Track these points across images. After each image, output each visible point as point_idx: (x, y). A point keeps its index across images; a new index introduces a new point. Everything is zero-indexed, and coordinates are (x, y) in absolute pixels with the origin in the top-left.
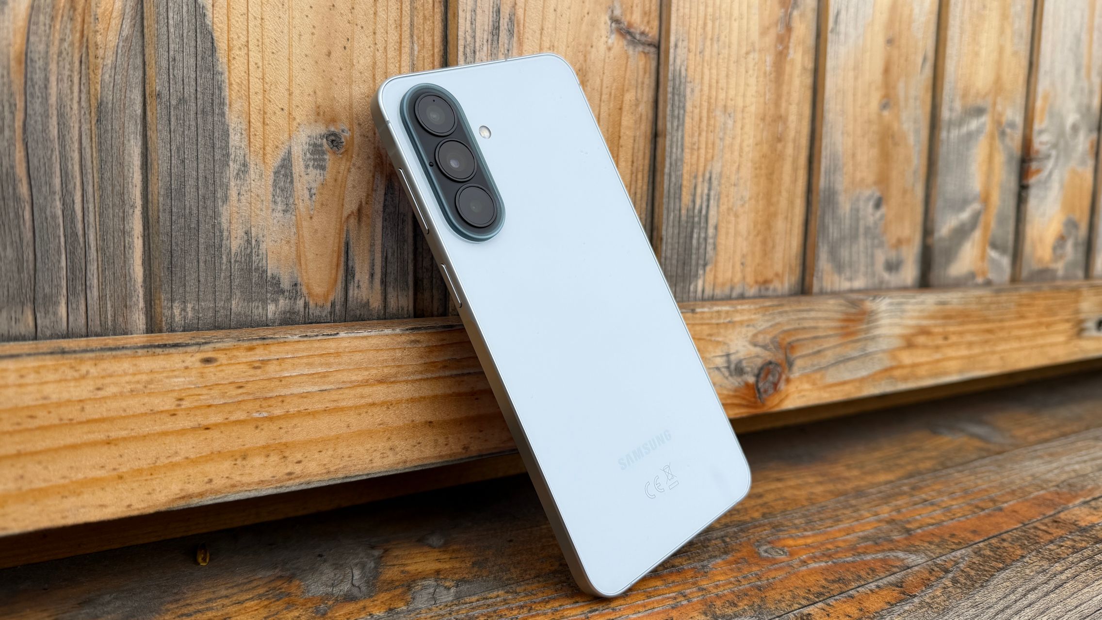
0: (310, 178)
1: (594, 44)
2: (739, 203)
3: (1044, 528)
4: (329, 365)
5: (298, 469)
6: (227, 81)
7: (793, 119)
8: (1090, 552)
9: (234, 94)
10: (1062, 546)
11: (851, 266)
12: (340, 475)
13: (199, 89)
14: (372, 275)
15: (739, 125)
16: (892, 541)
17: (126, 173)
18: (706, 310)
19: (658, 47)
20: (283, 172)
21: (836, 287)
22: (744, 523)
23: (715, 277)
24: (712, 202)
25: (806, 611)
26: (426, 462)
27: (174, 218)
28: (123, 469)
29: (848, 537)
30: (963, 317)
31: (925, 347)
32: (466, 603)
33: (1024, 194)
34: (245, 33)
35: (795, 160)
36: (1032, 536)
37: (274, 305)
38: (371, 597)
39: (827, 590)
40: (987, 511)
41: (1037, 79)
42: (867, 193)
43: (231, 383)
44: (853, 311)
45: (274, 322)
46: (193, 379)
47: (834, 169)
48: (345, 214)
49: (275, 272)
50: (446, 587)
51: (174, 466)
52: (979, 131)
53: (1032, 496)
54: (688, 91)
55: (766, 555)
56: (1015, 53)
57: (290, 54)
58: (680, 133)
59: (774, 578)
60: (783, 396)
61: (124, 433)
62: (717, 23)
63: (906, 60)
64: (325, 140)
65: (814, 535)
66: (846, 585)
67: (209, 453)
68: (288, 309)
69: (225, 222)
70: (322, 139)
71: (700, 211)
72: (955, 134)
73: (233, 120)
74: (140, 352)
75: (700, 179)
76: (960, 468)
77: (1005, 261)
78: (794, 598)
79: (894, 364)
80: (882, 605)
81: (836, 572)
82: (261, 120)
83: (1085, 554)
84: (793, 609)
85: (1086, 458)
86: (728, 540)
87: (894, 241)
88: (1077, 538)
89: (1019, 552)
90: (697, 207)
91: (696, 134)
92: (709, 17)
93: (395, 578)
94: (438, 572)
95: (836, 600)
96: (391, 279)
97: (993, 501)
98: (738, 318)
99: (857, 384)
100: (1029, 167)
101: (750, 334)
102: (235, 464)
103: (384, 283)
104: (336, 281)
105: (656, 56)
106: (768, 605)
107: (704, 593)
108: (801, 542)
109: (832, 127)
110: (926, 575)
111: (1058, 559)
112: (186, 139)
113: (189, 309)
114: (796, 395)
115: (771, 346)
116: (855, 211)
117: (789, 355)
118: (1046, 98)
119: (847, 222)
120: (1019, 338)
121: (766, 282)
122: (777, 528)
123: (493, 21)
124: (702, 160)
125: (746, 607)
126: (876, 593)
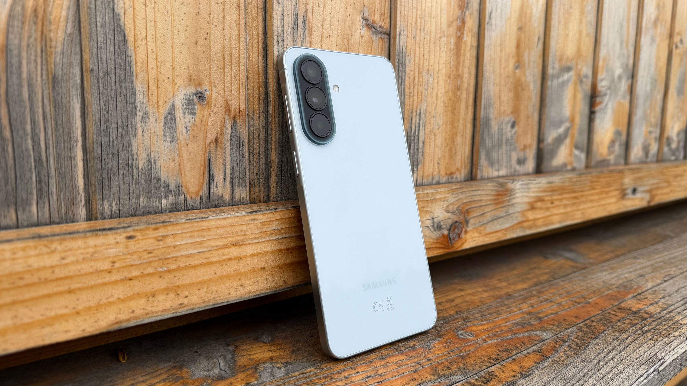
0: (187, 120)
1: (353, 34)
2: (436, 127)
3: (614, 313)
4: (203, 236)
5: (186, 301)
6: (134, 61)
7: (466, 76)
8: (640, 326)
9: (139, 69)
10: (625, 323)
11: (498, 162)
12: (211, 303)
13: (117, 67)
14: (225, 179)
15: (436, 81)
16: (532, 325)
17: (71, 120)
18: (421, 192)
19: (389, 35)
20: (169, 117)
21: (490, 175)
22: (446, 317)
23: (423, 172)
24: (421, 127)
25: (490, 370)
26: (262, 292)
27: (103, 148)
28: (80, 308)
29: (507, 324)
30: (562, 190)
31: (541, 208)
32: (292, 377)
33: (592, 117)
34: (145, 30)
35: (467, 102)
36: (608, 318)
37: (166, 200)
38: (234, 376)
39: (500, 357)
40: (581, 304)
41: (599, 49)
42: (507, 119)
43: (145, 251)
44: (501, 189)
45: (166, 210)
46: (121, 249)
47: (489, 105)
48: (208, 142)
49: (166, 179)
50: (278, 368)
51: (111, 304)
52: (568, 80)
53: (605, 294)
54: (407, 61)
55: (462, 337)
56: (588, 34)
57: (173, 43)
58: (403, 87)
59: (469, 351)
60: (464, 241)
61: (79, 285)
62: (423, 20)
63: (529, 40)
64: (195, 96)
65: (487, 324)
66: (510, 353)
67: (132, 294)
68: (174, 202)
69: (135, 149)
70: (193, 96)
71: (415, 133)
72: (555, 82)
73: (139, 85)
74: (88, 234)
75: (414, 114)
76: (563, 279)
77: (583, 156)
78: (482, 362)
79: (524, 219)
80: (532, 363)
81: (504, 345)
82: (156, 85)
83: (638, 327)
84: (483, 369)
85: (631, 270)
86: (439, 329)
87: (522, 147)
88: (632, 318)
89: (602, 328)
90: (413, 130)
91: (412, 87)
92: (418, 16)
93: (246, 364)
94: (271, 358)
95: (506, 362)
96: (236, 181)
97: (584, 298)
98: (438, 196)
99: (504, 232)
100: (595, 101)
101: (445, 206)
102: (148, 300)
103: (232, 183)
104: (203, 183)
105: (388, 40)
106: (468, 368)
107: (431, 362)
108: (481, 328)
109: (488, 81)
110: (554, 344)
111: (623, 331)
112: (109, 98)
113: (114, 205)
114: (471, 240)
115: (457, 212)
116: (500, 130)
117: (466, 217)
118: (605, 59)
119: (496, 136)
120: (592, 201)
121: (451, 174)
122: (465, 319)
123: (294, 21)
124: (415, 102)
125: (456, 369)
126: (528, 357)
